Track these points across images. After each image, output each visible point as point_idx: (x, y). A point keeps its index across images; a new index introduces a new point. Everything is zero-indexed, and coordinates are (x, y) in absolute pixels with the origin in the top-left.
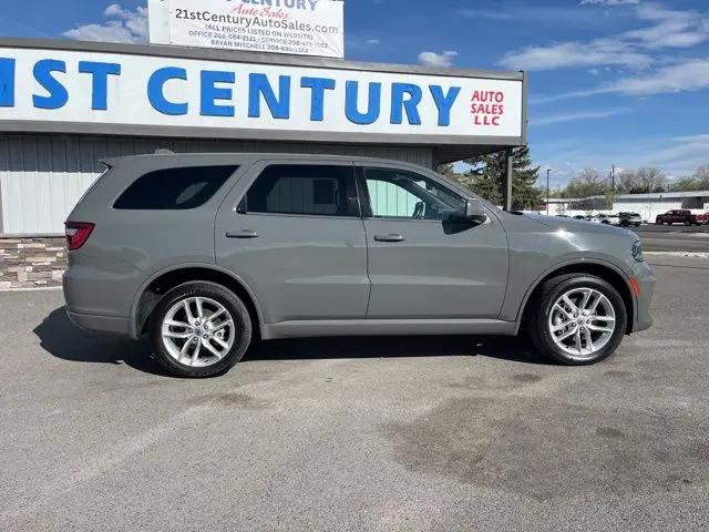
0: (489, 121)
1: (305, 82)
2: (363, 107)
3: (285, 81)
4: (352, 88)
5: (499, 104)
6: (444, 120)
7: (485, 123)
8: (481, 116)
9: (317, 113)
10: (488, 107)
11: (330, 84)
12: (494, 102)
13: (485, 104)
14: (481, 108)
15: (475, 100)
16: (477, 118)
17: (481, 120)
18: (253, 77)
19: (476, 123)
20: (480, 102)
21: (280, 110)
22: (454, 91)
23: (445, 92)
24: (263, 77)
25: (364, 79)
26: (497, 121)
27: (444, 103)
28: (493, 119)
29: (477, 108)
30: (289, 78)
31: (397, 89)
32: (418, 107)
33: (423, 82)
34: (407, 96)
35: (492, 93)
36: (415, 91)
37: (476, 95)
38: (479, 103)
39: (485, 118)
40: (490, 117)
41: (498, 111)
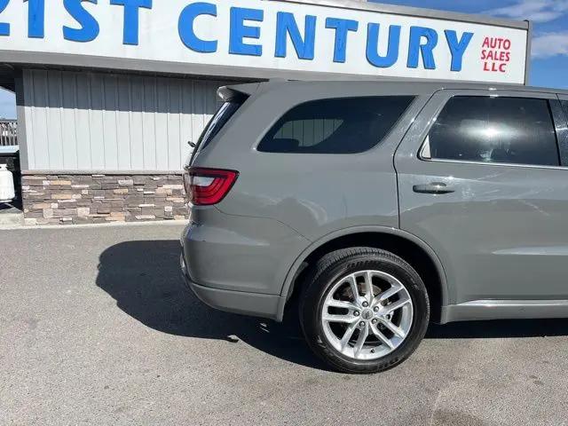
0: (497, 67)
1: (331, 23)
2: (382, 50)
3: (310, 21)
4: (373, 30)
5: (506, 51)
6: (456, 66)
7: (493, 70)
8: (490, 62)
9: (339, 55)
10: (496, 54)
11: (353, 26)
12: (502, 49)
13: (494, 50)
14: (490, 55)
15: (485, 48)
16: (486, 64)
17: (489, 66)
18: (280, 15)
19: (485, 69)
20: (490, 49)
21: (306, 51)
22: (468, 37)
23: (459, 38)
24: (291, 16)
25: (385, 22)
26: (503, 68)
27: (458, 47)
28: (501, 65)
29: (486, 54)
30: (314, 18)
31: (416, 32)
32: (433, 51)
33: (439, 27)
34: (423, 41)
35: (500, 40)
36: (432, 35)
37: (486, 42)
38: (488, 50)
39: (494, 64)
40: (498, 63)
41: (505, 58)
